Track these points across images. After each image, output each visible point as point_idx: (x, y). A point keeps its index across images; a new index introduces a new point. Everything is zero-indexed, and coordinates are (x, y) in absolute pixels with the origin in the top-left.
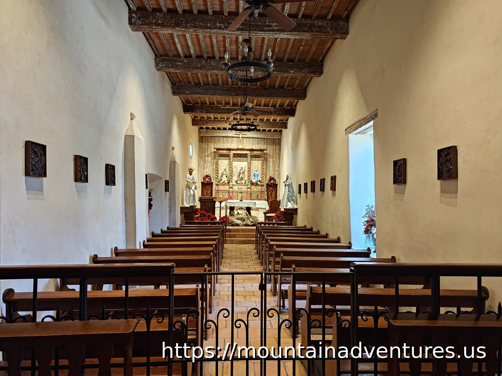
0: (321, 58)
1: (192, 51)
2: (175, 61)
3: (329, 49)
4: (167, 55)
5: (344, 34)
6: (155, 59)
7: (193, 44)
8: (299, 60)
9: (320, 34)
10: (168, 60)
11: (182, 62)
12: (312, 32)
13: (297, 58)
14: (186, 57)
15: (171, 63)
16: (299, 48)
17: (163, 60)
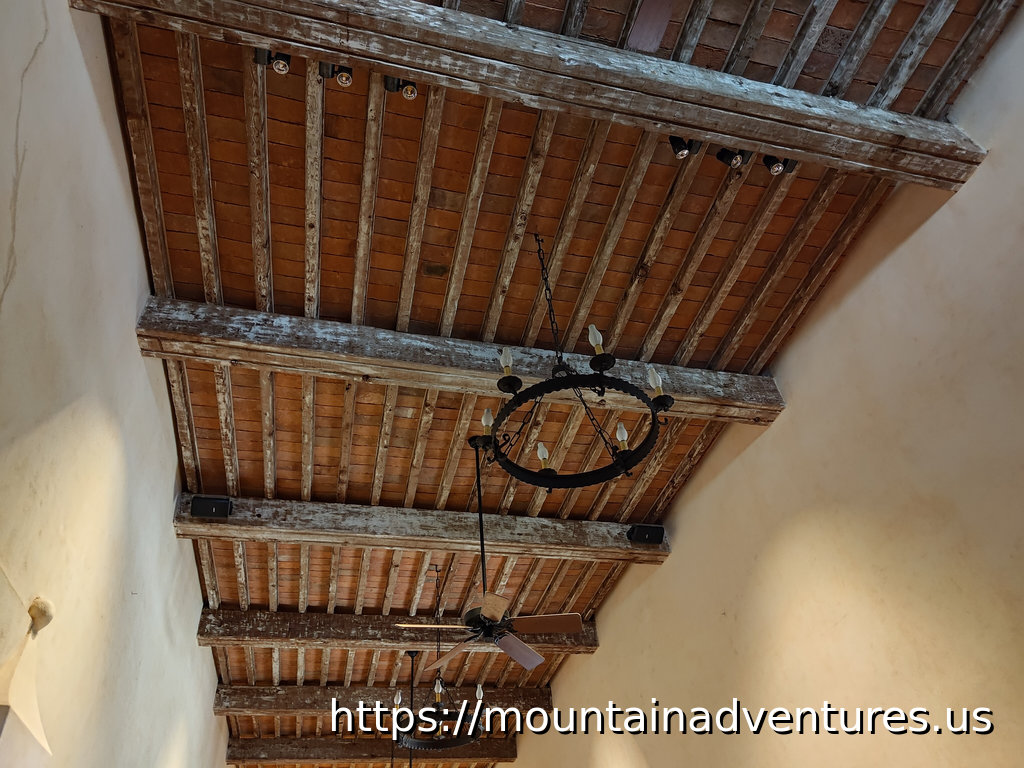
0: (546, 681)
1: (300, 674)
2: (259, 693)
3: (561, 665)
4: (244, 681)
5: (591, 645)
6: (218, 691)
7: (306, 660)
8: (507, 684)
9: (550, 645)
10: (243, 691)
11: (272, 695)
12: (538, 642)
13: (503, 680)
14: (282, 683)
15: (250, 697)
16: (508, 665)
17: (235, 692)
